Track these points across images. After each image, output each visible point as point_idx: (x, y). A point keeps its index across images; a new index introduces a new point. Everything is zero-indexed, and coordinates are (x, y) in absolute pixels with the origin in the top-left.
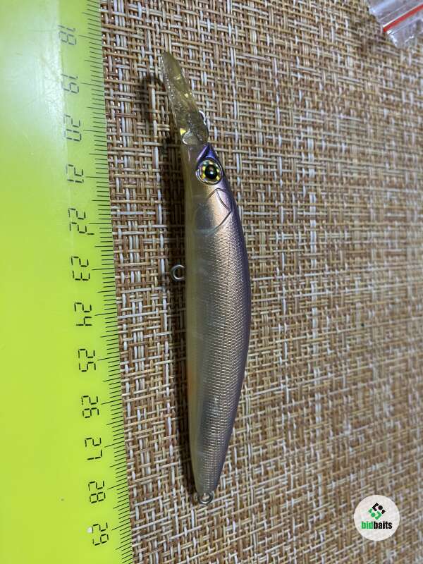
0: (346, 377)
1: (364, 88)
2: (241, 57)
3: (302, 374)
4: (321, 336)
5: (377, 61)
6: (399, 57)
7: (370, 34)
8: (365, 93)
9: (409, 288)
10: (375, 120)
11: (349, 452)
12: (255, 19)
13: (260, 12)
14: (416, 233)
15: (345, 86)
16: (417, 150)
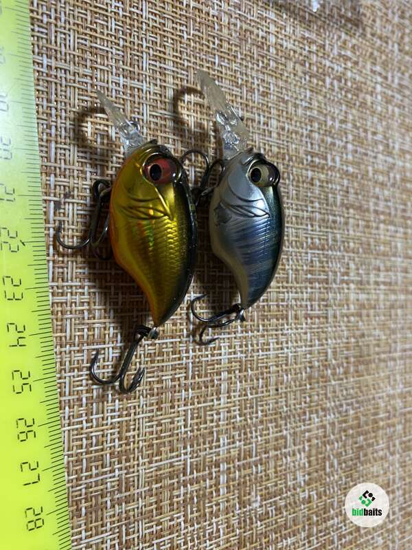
0: (256, 446)
1: (288, 150)
2: (154, 113)
3: (207, 443)
4: (230, 402)
5: (303, 125)
6: (325, 121)
7: (296, 99)
8: (288, 154)
9: (329, 351)
10: (298, 181)
11: (257, 527)
12: (173, 77)
13: (179, 71)
14: (338, 295)
15: (267, 147)
16: (343, 212)
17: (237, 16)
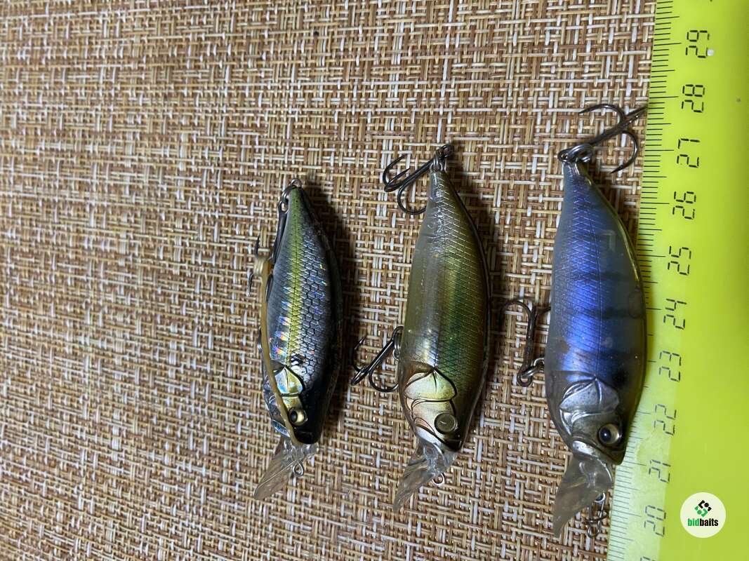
17: (342, 519)
